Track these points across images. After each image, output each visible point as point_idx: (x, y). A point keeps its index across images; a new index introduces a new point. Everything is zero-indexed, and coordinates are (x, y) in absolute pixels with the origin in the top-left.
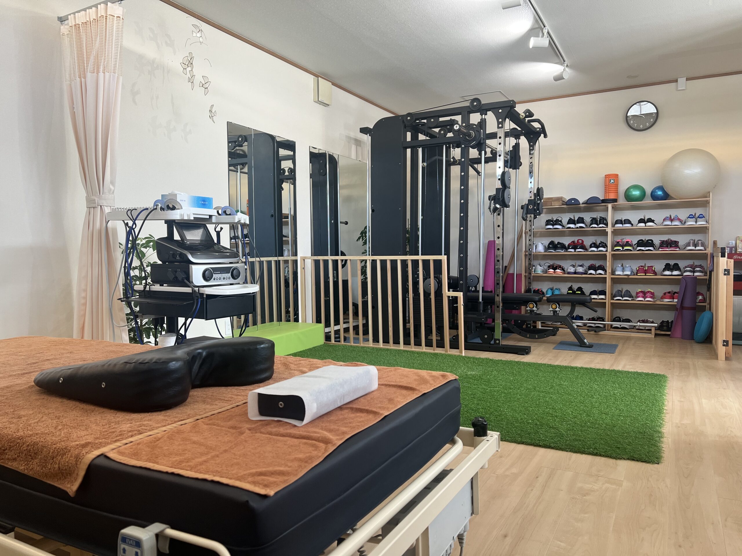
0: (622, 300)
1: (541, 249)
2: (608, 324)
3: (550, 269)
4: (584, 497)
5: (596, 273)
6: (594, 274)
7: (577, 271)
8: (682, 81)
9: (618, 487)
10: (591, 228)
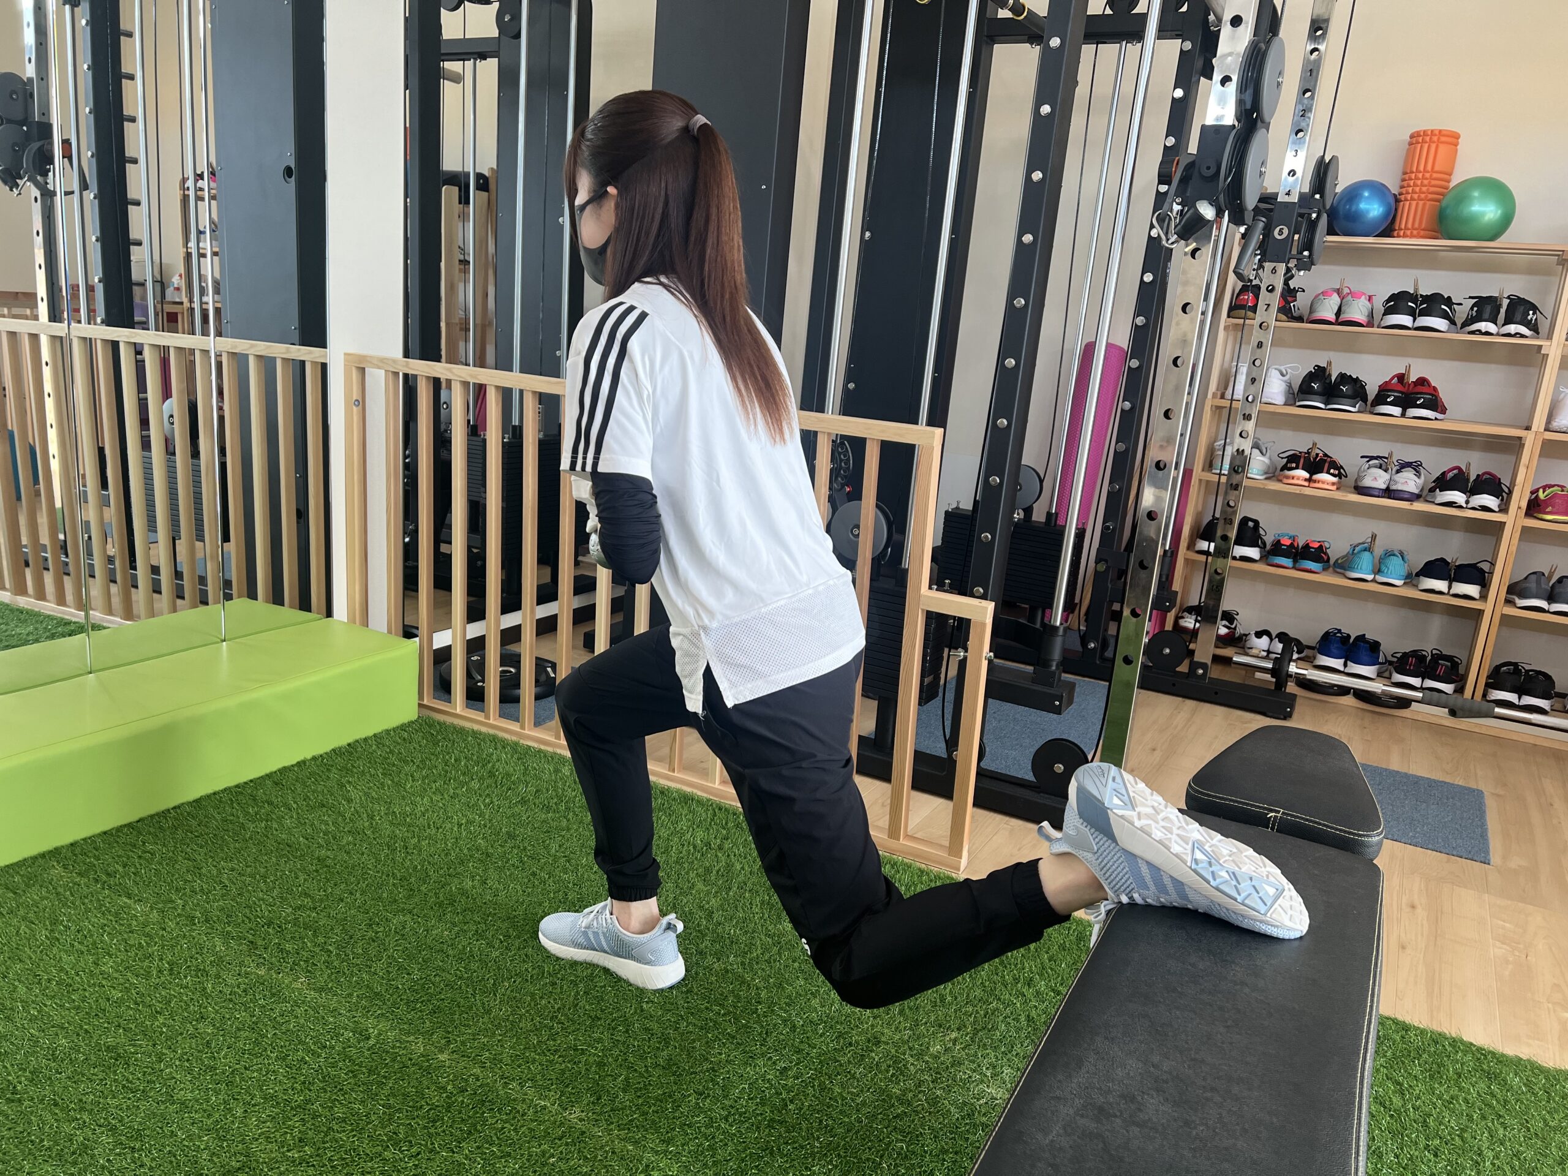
0: (1548, 612)
1: (1275, 390)
3: (1297, 468)
5: (1467, 502)
6: (1461, 507)
7: (1393, 487)
10: (1472, 333)
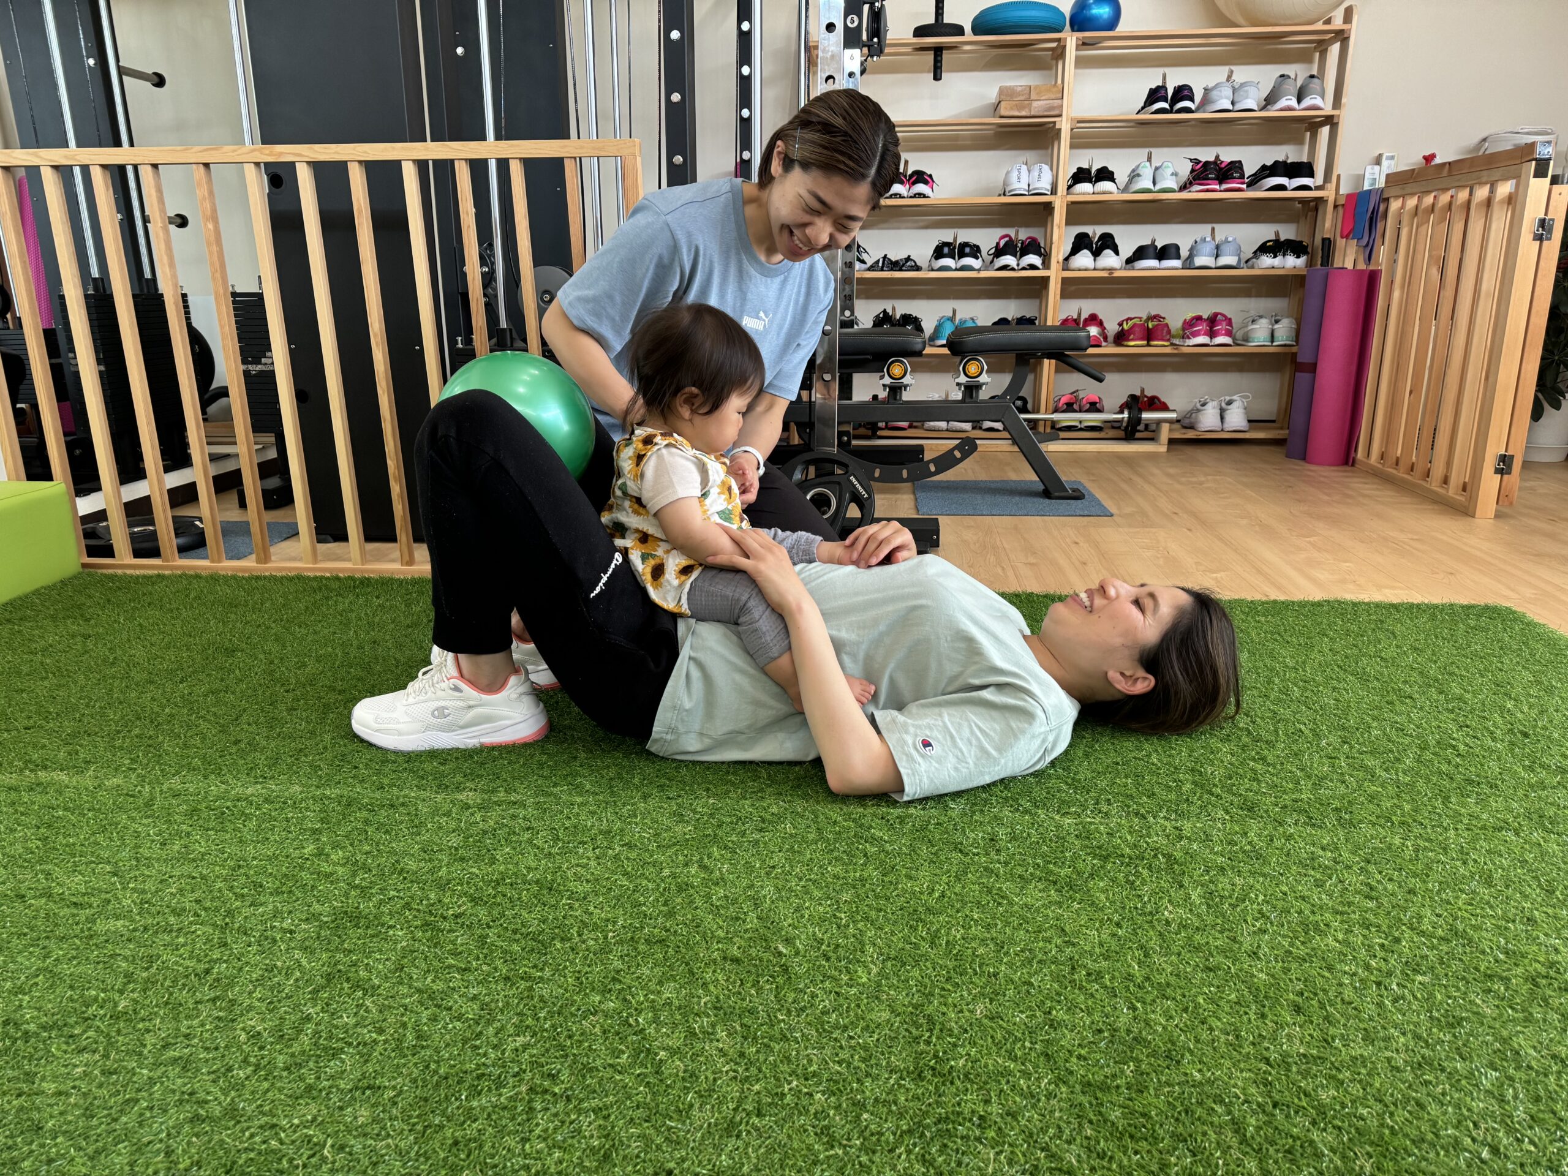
2: (1045, 420)
5: (1018, 264)
6: (1013, 269)
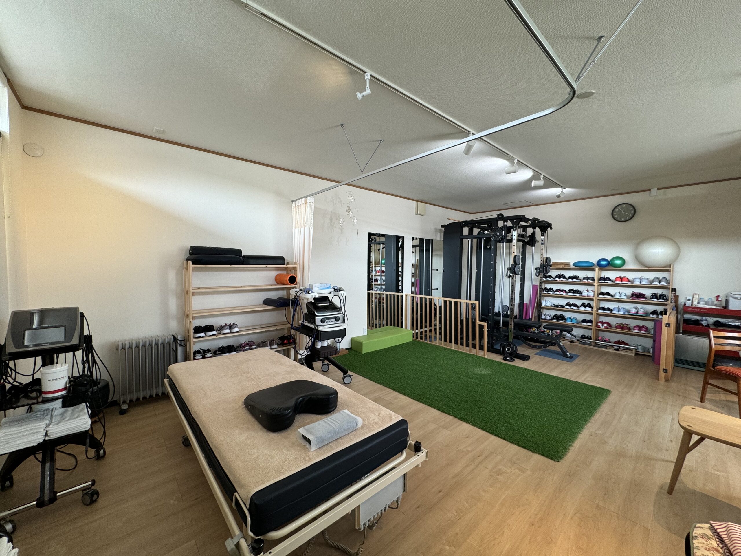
4: (498, 476)
8: (654, 191)
9: (522, 473)
